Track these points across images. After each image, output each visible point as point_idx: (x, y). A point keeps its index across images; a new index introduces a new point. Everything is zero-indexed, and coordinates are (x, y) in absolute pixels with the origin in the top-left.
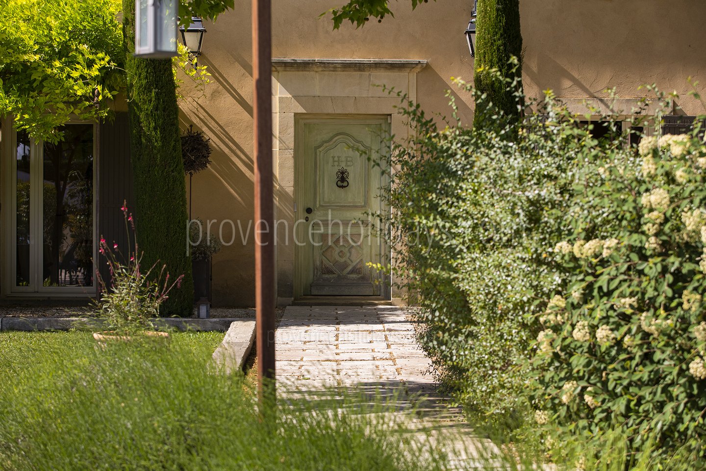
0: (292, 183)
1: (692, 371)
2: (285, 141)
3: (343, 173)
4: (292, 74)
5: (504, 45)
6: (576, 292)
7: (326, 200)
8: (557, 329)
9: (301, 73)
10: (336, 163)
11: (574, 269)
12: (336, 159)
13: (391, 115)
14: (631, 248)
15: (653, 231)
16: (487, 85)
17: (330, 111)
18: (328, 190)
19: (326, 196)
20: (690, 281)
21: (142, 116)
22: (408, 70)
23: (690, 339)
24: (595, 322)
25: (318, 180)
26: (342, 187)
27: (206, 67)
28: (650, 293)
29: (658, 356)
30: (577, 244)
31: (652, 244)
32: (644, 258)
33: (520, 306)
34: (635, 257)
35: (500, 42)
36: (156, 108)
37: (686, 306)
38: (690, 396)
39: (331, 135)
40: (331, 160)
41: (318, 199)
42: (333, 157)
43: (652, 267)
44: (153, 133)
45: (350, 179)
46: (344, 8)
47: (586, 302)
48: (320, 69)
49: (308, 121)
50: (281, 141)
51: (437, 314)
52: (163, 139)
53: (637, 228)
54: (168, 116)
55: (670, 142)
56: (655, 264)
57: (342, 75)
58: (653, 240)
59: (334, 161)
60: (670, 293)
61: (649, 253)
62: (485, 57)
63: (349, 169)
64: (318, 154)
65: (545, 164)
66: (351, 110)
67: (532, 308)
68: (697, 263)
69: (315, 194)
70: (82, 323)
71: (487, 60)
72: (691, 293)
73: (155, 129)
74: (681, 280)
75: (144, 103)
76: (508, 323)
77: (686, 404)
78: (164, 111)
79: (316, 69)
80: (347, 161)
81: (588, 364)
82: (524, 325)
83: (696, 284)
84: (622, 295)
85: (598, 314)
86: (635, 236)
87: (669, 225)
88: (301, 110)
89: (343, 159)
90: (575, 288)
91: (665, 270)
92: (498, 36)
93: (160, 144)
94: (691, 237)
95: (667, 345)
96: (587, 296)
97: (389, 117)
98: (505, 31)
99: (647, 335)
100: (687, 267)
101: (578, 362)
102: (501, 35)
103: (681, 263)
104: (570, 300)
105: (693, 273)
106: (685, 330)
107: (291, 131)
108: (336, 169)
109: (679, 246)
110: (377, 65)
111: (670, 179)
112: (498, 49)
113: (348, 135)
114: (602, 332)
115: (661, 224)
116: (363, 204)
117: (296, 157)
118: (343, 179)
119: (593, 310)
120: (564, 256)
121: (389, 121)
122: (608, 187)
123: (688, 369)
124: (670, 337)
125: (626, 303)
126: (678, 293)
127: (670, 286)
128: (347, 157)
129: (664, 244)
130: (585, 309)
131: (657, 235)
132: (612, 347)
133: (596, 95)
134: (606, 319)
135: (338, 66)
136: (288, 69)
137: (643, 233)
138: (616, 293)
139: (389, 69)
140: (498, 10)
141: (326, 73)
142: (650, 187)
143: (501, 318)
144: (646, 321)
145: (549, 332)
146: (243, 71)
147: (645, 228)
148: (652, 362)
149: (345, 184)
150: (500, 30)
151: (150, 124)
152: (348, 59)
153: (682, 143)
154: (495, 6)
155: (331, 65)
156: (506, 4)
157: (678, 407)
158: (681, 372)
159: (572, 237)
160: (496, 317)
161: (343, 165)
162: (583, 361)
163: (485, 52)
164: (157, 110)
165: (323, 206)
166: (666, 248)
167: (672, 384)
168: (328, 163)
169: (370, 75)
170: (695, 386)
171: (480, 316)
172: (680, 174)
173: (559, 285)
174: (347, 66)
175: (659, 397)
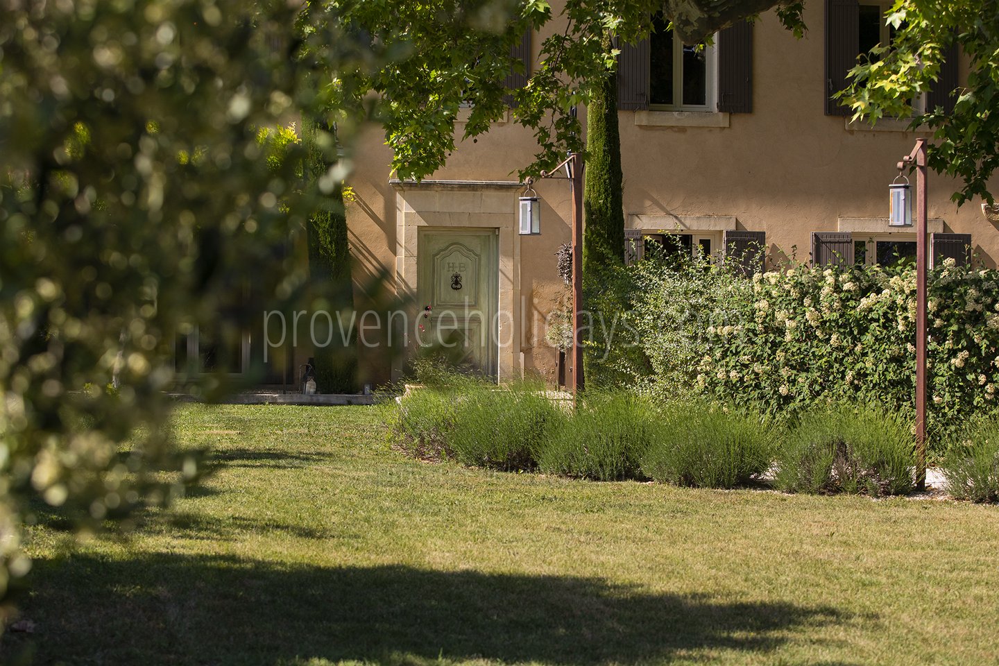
0: (416, 285)
1: (780, 391)
2: (410, 249)
3: (456, 277)
4: (416, 193)
5: (610, 179)
6: (718, 354)
7: (442, 300)
8: (707, 373)
9: (423, 192)
10: (451, 269)
11: (717, 341)
12: (451, 265)
13: (498, 228)
14: (748, 330)
15: (760, 321)
16: (596, 210)
17: (448, 224)
18: (444, 291)
19: (442, 297)
20: (780, 346)
21: (320, 231)
22: (514, 190)
23: (779, 376)
24: (729, 369)
25: (435, 283)
26: (456, 289)
27: (351, 188)
28: (759, 353)
29: (763, 384)
30: (719, 328)
31: (760, 328)
32: (756, 335)
33: (685, 362)
34: (751, 334)
35: (606, 177)
36: (331, 226)
37: (778, 359)
38: (779, 405)
39: (447, 244)
40: (447, 265)
41: (435, 299)
42: (449, 264)
43: (759, 340)
44: (329, 246)
45: (463, 282)
46: (527, 168)
47: (723, 359)
48: (440, 189)
49: (427, 232)
50: (406, 249)
51: (629, 369)
52: (337, 250)
53: (752, 320)
54: (341, 232)
55: (769, 276)
56: (762, 338)
57: (458, 193)
58: (760, 326)
59: (449, 267)
60: (770, 352)
61: (758, 333)
62: (594, 188)
63: (462, 274)
64: (436, 260)
65: (696, 284)
66: (467, 224)
67: (693, 362)
68: (783, 338)
69: (433, 294)
70: (273, 398)
71: (596, 190)
72: (780, 352)
73: (331, 243)
74: (775, 345)
75: (322, 222)
76: (676, 372)
77: (777, 409)
78: (338, 229)
79: (436, 189)
80: (460, 267)
81: (725, 391)
82: (687, 373)
83: (783, 348)
84: (745, 354)
85: (732, 364)
86: (752, 324)
87: (768, 318)
88: (423, 223)
89: (457, 265)
90: (718, 351)
91: (766, 341)
92: (605, 171)
93: (335, 255)
94: (779, 324)
95: (768, 378)
96: (724, 356)
97: (497, 230)
98: (610, 168)
99: (757, 374)
100: (779, 339)
101: (720, 389)
102: (607, 171)
103: (775, 337)
104: (714, 358)
105: (781, 342)
106: (776, 371)
107: (415, 241)
108: (451, 274)
109: (773, 329)
110: (488, 186)
111: (768, 294)
112: (605, 182)
113: (461, 244)
114: (733, 374)
115: (764, 318)
116: (474, 303)
117: (418, 263)
118: (457, 283)
119: (727, 362)
120: (711, 334)
121: (497, 234)
122: (736, 298)
123: (778, 390)
124: (769, 375)
125: (745, 359)
126: (774, 353)
127: (769, 349)
128: (460, 264)
129: (765, 327)
130: (724, 362)
131: (762, 323)
132: (738, 381)
133: (672, 212)
134: (734, 367)
135: (455, 186)
136: (413, 188)
137: (755, 322)
138: (742, 353)
139: (498, 189)
140: (604, 151)
141: (445, 192)
142: (758, 299)
143: (673, 369)
144: (757, 367)
145: (703, 375)
146: (374, 190)
147: (756, 319)
148: (759, 389)
149: (459, 286)
150: (606, 166)
151: (326, 239)
152: (464, 181)
153: (776, 277)
154: (603, 148)
155: (449, 186)
156: (611, 146)
157: (772, 410)
158: (775, 392)
159: (715, 325)
160: (669, 368)
161: (457, 270)
162: (722, 389)
163: (594, 184)
164: (331, 228)
165: (439, 305)
166: (767, 330)
167: (771, 398)
168: (444, 269)
169: (482, 194)
170: (781, 400)
171: (659, 369)
172: (774, 293)
173: (708, 350)
174: (462, 187)
175: (763, 406)
